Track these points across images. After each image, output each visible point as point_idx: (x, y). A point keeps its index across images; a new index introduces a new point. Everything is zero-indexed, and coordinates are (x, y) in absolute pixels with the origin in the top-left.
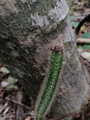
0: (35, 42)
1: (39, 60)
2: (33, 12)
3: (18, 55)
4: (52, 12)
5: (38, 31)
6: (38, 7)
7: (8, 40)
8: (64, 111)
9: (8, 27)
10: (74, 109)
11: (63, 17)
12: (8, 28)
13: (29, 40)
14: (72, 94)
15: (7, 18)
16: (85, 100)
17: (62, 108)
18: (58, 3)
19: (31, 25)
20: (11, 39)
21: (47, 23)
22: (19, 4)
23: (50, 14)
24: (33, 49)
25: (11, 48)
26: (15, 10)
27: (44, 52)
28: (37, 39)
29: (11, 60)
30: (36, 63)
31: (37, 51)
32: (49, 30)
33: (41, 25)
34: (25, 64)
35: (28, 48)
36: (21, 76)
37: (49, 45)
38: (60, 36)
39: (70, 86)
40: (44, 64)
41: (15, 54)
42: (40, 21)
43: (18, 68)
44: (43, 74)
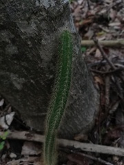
3: (16, 52)
5: (44, 13)
7: (3, 27)
9: (3, 7)
10: (87, 121)
12: (4, 9)
13: (33, 26)
14: (84, 102)
19: (35, 4)
21: (53, 3)
25: (7, 40)
30: (41, 60)
31: (43, 42)
32: (55, 13)
33: (46, 5)
34: (26, 65)
35: (31, 39)
36: (19, 87)
39: (81, 91)
40: (52, 61)
41: (12, 50)
43: (15, 73)
44: (51, 76)
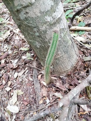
0: (46, 28)
1: (48, 37)
2: (46, 15)
4: (54, 14)
5: (48, 23)
6: (48, 13)
7: (35, 27)
8: (61, 70)
10: (67, 68)
11: (59, 16)
13: (44, 27)
14: (65, 58)
15: (35, 18)
16: (74, 64)
17: (60, 67)
18: (57, 10)
19: (45, 20)
20: (37, 27)
21: (52, 19)
22: (41, 12)
23: (53, 15)
24: (45, 32)
25: (36, 31)
26: (39, 15)
27: (50, 34)
28: (47, 27)
29: (35, 37)
30: (46, 38)
31: (47, 32)
32: (52, 23)
33: (49, 21)
34: (41, 39)
35: (43, 31)
36: (38, 47)
37: (52, 30)
38: (58, 25)
39: (63, 53)
40: (50, 39)
41: (37, 34)
42: (49, 19)
43: (37, 42)
44: (50, 45)
